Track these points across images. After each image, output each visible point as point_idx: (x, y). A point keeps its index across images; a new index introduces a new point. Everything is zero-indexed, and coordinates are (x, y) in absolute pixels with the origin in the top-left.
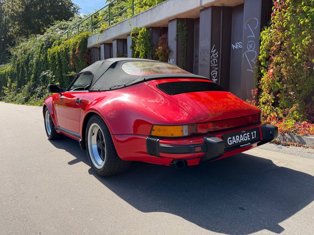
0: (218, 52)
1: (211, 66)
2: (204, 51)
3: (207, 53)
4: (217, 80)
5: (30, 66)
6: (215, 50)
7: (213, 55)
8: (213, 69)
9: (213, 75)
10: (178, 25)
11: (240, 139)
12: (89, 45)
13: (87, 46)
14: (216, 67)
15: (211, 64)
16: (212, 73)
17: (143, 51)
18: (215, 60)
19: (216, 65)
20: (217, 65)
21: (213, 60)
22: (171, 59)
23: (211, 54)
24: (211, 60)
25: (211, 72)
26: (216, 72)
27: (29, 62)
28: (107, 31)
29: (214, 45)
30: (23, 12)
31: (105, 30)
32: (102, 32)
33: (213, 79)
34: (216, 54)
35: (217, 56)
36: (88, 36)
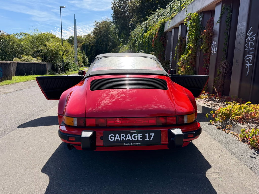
0: (255, 35)
1: (244, 50)
2: (240, 34)
3: (243, 36)
4: (251, 65)
5: (136, 47)
6: (252, 32)
7: (249, 38)
8: (248, 53)
9: (247, 60)
10: (223, 8)
11: (126, 138)
12: (166, 30)
13: (164, 31)
14: (251, 51)
15: (245, 48)
16: (246, 58)
17: (193, 35)
18: (252, 44)
19: (251, 49)
20: (254, 48)
21: (248, 44)
22: (214, 42)
23: (247, 37)
24: (245, 43)
25: (244, 56)
26: (251, 57)
27: (135, 43)
28: (175, 17)
29: (252, 27)
30: (140, 5)
31: (174, 17)
32: (172, 18)
33: (246, 64)
34: (253, 37)
35: (254, 38)
36: (165, 22)
